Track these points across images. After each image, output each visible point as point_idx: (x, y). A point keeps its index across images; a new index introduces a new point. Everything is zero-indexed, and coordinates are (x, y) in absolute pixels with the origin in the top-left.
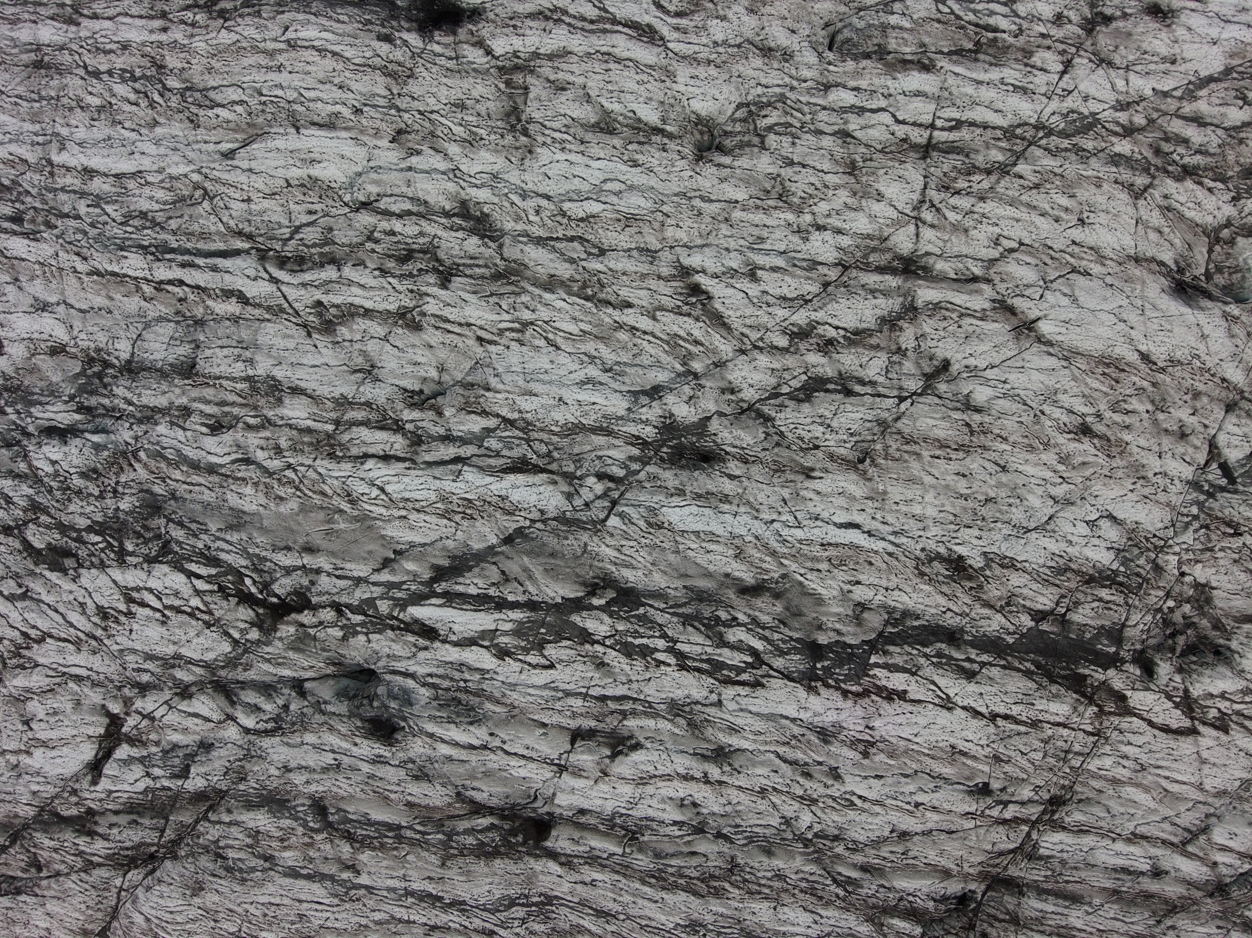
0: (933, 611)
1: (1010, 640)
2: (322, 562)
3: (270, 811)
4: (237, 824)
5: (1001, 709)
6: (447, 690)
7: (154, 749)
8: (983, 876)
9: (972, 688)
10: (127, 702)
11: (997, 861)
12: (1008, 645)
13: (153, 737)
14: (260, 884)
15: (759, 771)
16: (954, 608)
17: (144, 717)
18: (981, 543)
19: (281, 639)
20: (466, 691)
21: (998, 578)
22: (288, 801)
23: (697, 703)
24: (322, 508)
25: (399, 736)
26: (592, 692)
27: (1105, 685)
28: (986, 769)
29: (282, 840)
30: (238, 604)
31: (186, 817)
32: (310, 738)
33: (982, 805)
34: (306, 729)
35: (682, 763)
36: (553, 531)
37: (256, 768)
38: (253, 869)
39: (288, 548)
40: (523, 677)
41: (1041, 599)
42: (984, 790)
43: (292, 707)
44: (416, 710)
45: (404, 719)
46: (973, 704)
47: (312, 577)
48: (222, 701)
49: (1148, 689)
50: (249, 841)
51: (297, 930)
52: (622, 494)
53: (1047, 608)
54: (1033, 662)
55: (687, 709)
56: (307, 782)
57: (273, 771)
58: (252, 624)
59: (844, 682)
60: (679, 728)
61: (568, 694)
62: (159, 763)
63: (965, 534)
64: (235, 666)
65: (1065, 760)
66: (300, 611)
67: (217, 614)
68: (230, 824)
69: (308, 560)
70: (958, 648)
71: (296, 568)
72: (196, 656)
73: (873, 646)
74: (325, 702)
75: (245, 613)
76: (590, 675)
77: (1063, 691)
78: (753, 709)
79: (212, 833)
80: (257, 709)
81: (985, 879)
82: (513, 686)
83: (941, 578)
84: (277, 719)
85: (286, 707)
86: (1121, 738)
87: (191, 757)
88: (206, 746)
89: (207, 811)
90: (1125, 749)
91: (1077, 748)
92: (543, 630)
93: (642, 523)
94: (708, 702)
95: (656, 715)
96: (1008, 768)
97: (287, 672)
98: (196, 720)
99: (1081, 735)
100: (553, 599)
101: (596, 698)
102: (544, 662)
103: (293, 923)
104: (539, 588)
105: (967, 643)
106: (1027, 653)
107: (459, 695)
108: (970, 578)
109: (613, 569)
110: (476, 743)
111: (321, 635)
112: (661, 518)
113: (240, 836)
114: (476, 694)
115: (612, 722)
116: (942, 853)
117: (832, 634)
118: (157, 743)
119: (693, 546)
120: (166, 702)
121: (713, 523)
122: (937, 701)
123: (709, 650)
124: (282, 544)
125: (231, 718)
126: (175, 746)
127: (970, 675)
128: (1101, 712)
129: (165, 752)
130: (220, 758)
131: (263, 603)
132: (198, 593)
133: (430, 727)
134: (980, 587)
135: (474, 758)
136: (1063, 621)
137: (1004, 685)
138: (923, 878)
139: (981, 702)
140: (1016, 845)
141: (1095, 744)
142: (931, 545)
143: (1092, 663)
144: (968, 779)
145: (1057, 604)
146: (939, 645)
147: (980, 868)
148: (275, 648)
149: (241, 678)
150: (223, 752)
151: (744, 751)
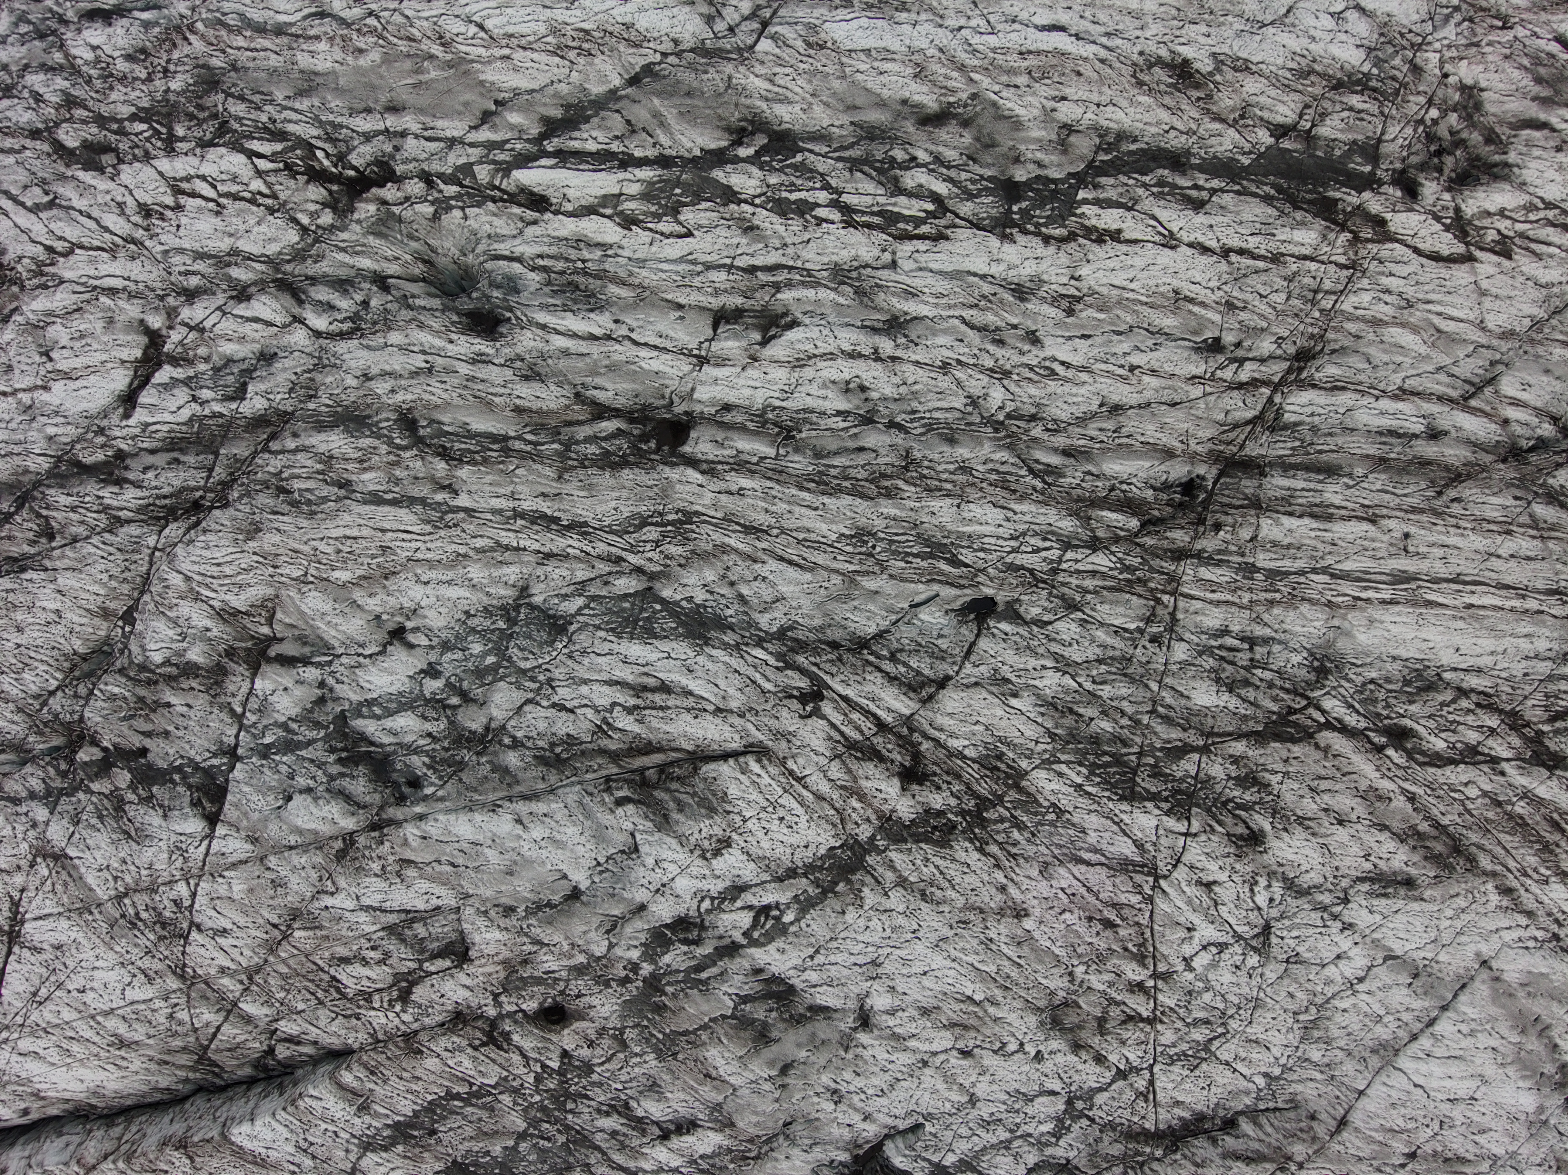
0: (1154, 130)
1: (1246, 161)
2: (409, 122)
3: (346, 431)
4: (305, 449)
5: (1235, 242)
6: (562, 273)
7: (202, 367)
8: (1214, 457)
9: (1200, 219)
10: (172, 314)
11: (1232, 435)
12: (1244, 168)
13: (202, 351)
14: (333, 515)
15: (941, 340)
16: (1180, 125)
17: (191, 328)
18: (1209, 41)
19: (358, 222)
20: (585, 273)
21: (1231, 84)
22: (369, 417)
23: (867, 266)
24: (409, 56)
25: (503, 330)
26: (738, 262)
27: (1360, 210)
28: (1217, 318)
29: (361, 462)
30: (308, 182)
31: (241, 449)
32: (395, 337)
33: (1213, 365)
34: (390, 329)
35: (847, 338)
36: (691, 66)
37: (329, 380)
38: (325, 500)
39: (368, 111)
40: (654, 249)
41: (1281, 108)
42: (1215, 346)
43: (374, 303)
44: (524, 298)
45: (510, 309)
46: (1201, 239)
47: (396, 141)
48: (287, 300)
49: (1411, 210)
50: (320, 467)
51: (379, 565)
52: (775, 12)
53: (1289, 121)
54: (1273, 186)
55: (854, 274)
56: (393, 391)
57: (351, 381)
58: (325, 205)
59: (1045, 225)
60: (845, 297)
61: (709, 267)
62: (209, 383)
63: (1191, 31)
64: (304, 259)
65: (1314, 302)
66: (382, 185)
67: (282, 196)
68: (296, 451)
69: (392, 122)
70: (1184, 174)
71: (378, 133)
72: (256, 250)
73: (1081, 179)
74: (413, 296)
75: (316, 192)
76: (735, 241)
77: (1309, 218)
78: (934, 266)
79: (275, 464)
80: (330, 307)
81: (1216, 461)
82: (641, 263)
83: (1163, 87)
84: (354, 318)
85: (365, 304)
86: (1381, 268)
87: (248, 373)
88: (267, 358)
89: (268, 440)
90: (1385, 281)
91: (1328, 285)
92: (678, 191)
93: (799, 44)
94: (879, 264)
95: (816, 284)
96: (1243, 316)
97: (365, 263)
98: (255, 326)
99: (1332, 268)
100: (689, 151)
101: (743, 270)
102: (679, 229)
103: (373, 557)
104: (672, 138)
105: (1194, 167)
106: (1266, 176)
107: (575, 278)
108: (1197, 86)
109: (764, 105)
110: (598, 332)
111: (407, 214)
112: (823, 36)
113: (309, 463)
114: (596, 277)
115: (763, 297)
116: (1163, 426)
117: (1031, 167)
118: (207, 360)
119: (863, 67)
120: (219, 308)
121: (886, 37)
122: (1157, 238)
123: (882, 200)
124: (361, 106)
125: (298, 320)
126: (230, 361)
127: (1198, 206)
128: (1356, 239)
129: (216, 370)
130: (285, 370)
131: (337, 179)
132: (259, 173)
133: (542, 317)
134: (1210, 96)
135: (595, 349)
136: (1308, 137)
137: (1238, 213)
138: (1140, 458)
139: (1210, 235)
140: (1255, 413)
141: (1350, 279)
142: (1151, 47)
143: (1343, 185)
144: (1196, 333)
145: (1301, 116)
146: (1161, 172)
147: (1210, 445)
148: (352, 234)
149: (310, 272)
150: (288, 363)
151: (922, 319)
